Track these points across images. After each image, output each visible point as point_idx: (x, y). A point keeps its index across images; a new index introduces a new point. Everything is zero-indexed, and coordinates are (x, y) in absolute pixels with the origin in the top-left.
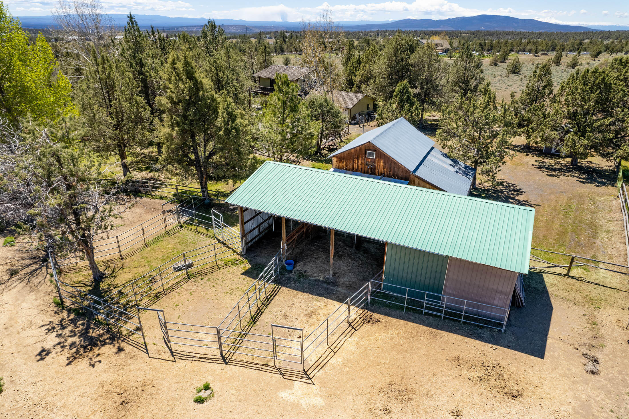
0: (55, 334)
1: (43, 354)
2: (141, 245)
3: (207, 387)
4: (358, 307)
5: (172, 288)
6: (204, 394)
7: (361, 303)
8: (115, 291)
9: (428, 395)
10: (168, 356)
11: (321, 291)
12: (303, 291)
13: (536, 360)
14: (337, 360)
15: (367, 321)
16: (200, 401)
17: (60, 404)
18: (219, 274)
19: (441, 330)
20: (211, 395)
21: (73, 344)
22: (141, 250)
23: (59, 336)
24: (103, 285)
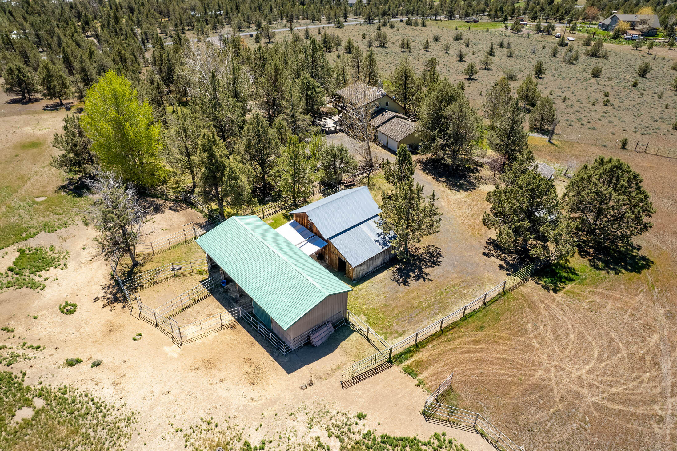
0: (104, 291)
1: (96, 299)
2: (168, 247)
3: (140, 335)
4: (232, 315)
5: (162, 281)
6: (137, 337)
7: (235, 314)
8: (138, 275)
9: (220, 370)
10: (138, 316)
11: (227, 304)
12: (219, 301)
13: (284, 372)
14: (199, 341)
15: (232, 327)
16: (134, 339)
17: (90, 323)
18: (189, 278)
19: (258, 342)
20: (140, 339)
21: (108, 299)
22: (165, 251)
23: (106, 292)
24: (135, 270)
